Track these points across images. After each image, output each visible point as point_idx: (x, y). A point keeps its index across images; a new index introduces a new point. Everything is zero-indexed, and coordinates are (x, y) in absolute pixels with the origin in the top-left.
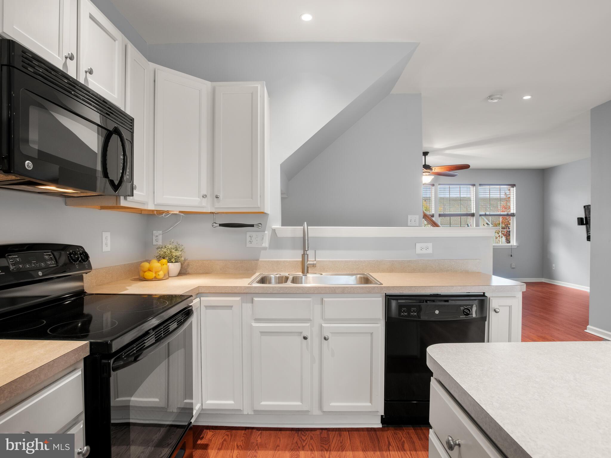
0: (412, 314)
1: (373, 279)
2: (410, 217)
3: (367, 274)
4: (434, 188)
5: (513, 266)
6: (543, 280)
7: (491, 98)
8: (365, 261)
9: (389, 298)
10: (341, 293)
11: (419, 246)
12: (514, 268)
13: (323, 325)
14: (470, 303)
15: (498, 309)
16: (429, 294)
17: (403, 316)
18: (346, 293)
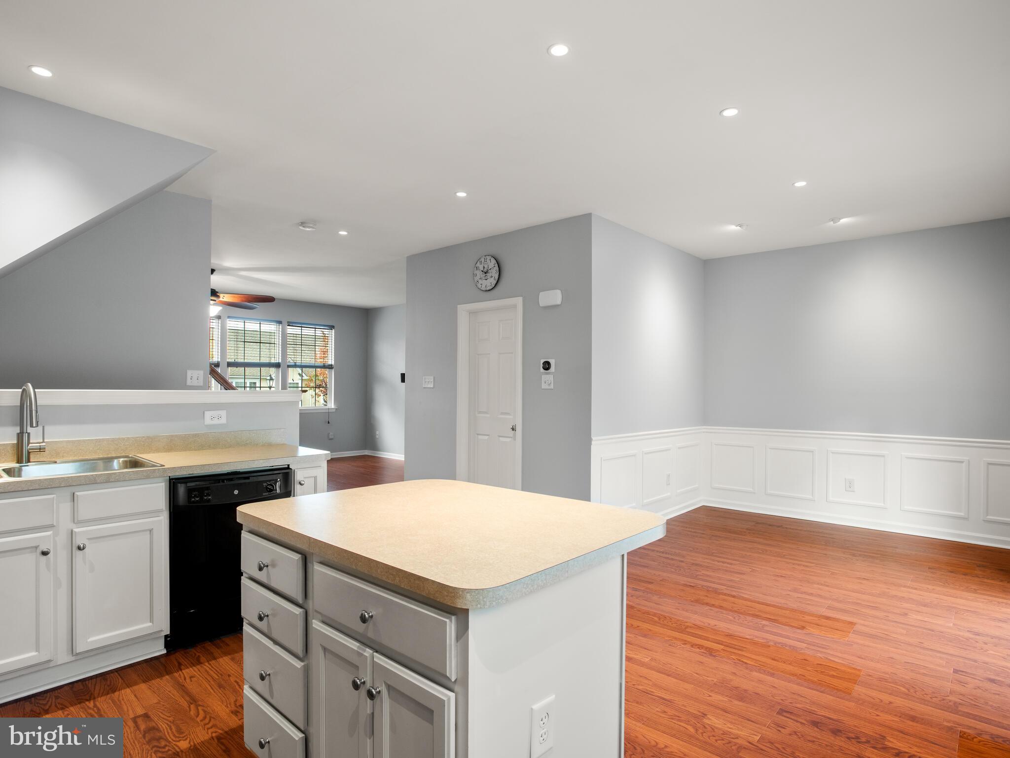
0: (205, 498)
1: (148, 461)
2: (190, 373)
3: (133, 456)
4: (220, 322)
5: (331, 437)
6: (367, 452)
7: (304, 225)
8: (128, 438)
9: (174, 483)
10: (106, 482)
11: (208, 414)
12: (332, 439)
13: (76, 530)
14: (274, 477)
15: (303, 481)
16: (226, 472)
17: (194, 502)
18: (112, 482)
